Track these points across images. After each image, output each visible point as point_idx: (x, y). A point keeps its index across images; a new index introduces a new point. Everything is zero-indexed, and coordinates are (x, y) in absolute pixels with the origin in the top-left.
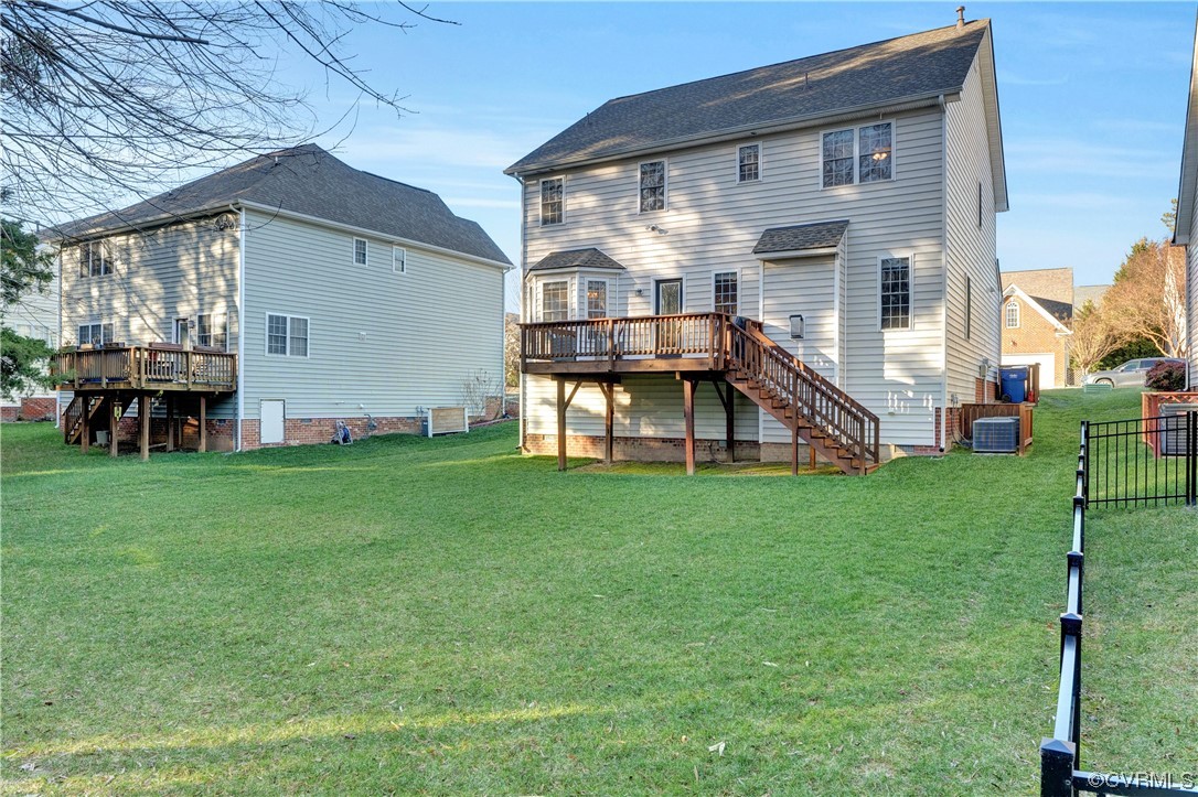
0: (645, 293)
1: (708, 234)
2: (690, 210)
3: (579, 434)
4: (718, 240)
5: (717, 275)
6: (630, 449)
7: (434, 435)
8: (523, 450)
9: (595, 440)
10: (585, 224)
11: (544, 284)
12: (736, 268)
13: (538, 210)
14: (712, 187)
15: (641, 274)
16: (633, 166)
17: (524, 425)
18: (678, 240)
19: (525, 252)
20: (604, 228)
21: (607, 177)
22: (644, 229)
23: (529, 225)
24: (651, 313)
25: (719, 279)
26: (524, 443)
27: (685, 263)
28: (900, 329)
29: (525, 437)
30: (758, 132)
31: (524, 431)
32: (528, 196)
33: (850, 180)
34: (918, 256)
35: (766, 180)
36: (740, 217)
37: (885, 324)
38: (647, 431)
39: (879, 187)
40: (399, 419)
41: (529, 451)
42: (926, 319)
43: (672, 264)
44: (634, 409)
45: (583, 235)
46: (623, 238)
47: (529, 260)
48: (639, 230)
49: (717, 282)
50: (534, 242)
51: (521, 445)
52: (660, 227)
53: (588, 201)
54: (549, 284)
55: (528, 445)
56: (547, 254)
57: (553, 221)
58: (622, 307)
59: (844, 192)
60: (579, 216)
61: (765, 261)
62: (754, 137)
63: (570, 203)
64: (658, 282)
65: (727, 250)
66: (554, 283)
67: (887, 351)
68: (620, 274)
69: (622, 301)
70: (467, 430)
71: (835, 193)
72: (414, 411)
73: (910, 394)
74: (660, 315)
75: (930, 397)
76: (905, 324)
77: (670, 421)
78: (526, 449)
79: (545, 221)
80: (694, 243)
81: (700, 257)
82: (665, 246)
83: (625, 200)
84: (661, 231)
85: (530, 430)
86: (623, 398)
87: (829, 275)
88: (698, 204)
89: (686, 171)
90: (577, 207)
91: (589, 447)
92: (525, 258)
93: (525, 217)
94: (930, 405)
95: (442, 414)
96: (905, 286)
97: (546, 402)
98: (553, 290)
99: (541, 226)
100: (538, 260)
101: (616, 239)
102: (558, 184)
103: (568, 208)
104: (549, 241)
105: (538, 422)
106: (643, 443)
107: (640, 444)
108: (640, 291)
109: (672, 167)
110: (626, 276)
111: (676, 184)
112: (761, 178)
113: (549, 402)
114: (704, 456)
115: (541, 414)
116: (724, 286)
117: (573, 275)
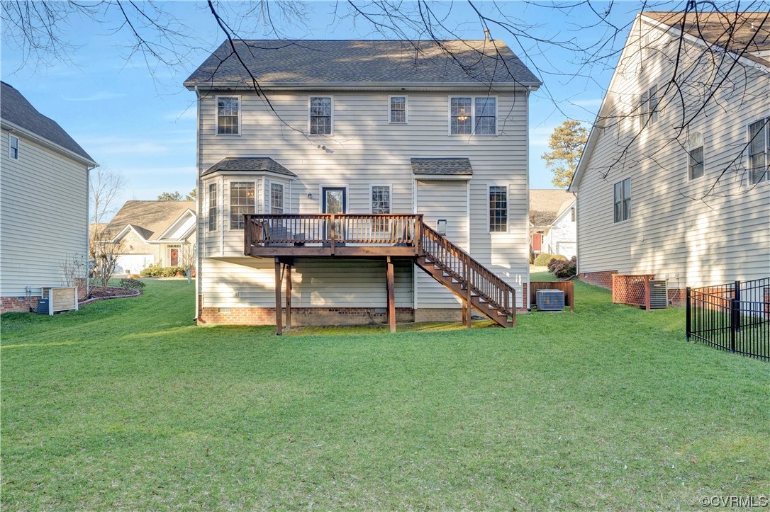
0: (314, 197)
1: (369, 156)
2: (356, 138)
3: (256, 306)
4: (374, 162)
5: (373, 188)
6: (301, 317)
7: (55, 313)
8: (198, 321)
9: (269, 310)
10: (260, 137)
11: (231, 183)
12: (389, 184)
13: (213, 120)
14: (371, 123)
15: (312, 182)
16: (304, 98)
17: (200, 301)
18: (344, 158)
19: (200, 155)
20: (280, 143)
21: (283, 103)
22: (316, 148)
23: (204, 132)
24: (320, 212)
25: (375, 190)
26: (200, 315)
27: (349, 176)
28: (501, 232)
29: (200, 310)
30: (407, 88)
31: (200, 305)
32: (203, 108)
33: (469, 131)
34: (511, 186)
35: (410, 123)
36: (393, 147)
37: (492, 228)
38: (318, 301)
39: (488, 139)
40: (12, 298)
41: (204, 322)
42: (519, 227)
43: (338, 177)
44: (305, 285)
45: (259, 146)
46: (297, 153)
47: (204, 162)
48: (311, 147)
49: (374, 192)
50: (210, 147)
51: (197, 317)
52: (327, 147)
53: (266, 119)
54: (237, 183)
55: (203, 317)
56: (223, 158)
57: (228, 131)
58: (295, 206)
59: (465, 138)
60: (254, 131)
61: (418, 180)
62: (403, 91)
63: (245, 119)
64: (325, 189)
65: (383, 170)
66: (240, 183)
67: (493, 246)
68: (292, 180)
69: (295, 201)
70: (77, 308)
71: (459, 139)
72: (24, 291)
73: (508, 275)
74: (326, 214)
75: (520, 276)
76: (504, 229)
77: (337, 295)
78: (201, 320)
79: (221, 130)
80: (359, 162)
81: (363, 173)
82: (333, 162)
83: (299, 123)
84: (328, 151)
85: (206, 304)
86: (297, 277)
87: (464, 194)
88: (361, 133)
89: (349, 108)
90: (253, 123)
91: (265, 316)
92: (201, 159)
93: (201, 125)
94: (520, 281)
95: (59, 293)
96: (505, 205)
97: (223, 280)
98: (240, 188)
99: (217, 134)
100: (215, 162)
101: (291, 153)
102: (234, 101)
103: (244, 123)
104: (226, 147)
105: (215, 297)
106: (313, 312)
107: (311, 313)
108: (310, 195)
109: (337, 103)
110: (298, 182)
111: (341, 117)
112: (407, 122)
113: (226, 280)
114: (365, 320)
115: (218, 290)
116: (380, 196)
117: (260, 178)
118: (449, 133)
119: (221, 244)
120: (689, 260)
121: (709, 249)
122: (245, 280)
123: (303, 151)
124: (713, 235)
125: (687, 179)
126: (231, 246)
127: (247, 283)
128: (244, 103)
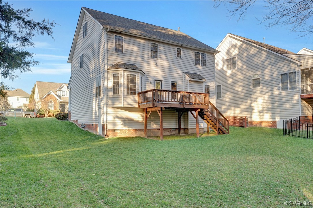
0: (152, 83)
1: (171, 69)
2: (166, 61)
3: (131, 129)
4: (173, 72)
5: (172, 81)
10: (133, 56)
11: (127, 74)
12: (177, 81)
13: (113, 45)
14: (171, 57)
15: (151, 77)
16: (148, 42)
17: (107, 126)
18: (163, 68)
20: (140, 59)
21: (141, 43)
23: (109, 50)
26: (107, 133)
27: (164, 76)
29: (107, 131)
31: (107, 128)
32: (109, 39)
33: (199, 64)
34: (211, 85)
35: (183, 59)
36: (179, 67)
38: (153, 126)
39: (204, 68)
41: (109, 136)
43: (161, 76)
44: (149, 120)
46: (147, 64)
47: (109, 63)
48: (152, 62)
49: (172, 83)
50: (111, 57)
51: (105, 134)
52: (157, 64)
53: (135, 48)
54: (129, 74)
56: (117, 62)
57: (119, 51)
61: (190, 80)
63: (126, 46)
64: (155, 80)
65: (175, 75)
69: (145, 85)
71: (197, 67)
78: (107, 136)
79: (116, 50)
80: (168, 71)
82: (159, 70)
83: (146, 52)
87: (202, 87)
88: (168, 60)
89: (163, 49)
96: (209, 91)
97: (117, 117)
98: (130, 77)
99: (114, 51)
100: (114, 64)
101: (145, 64)
102: (122, 38)
103: (125, 48)
104: (119, 58)
105: (114, 124)
106: (151, 131)
107: (150, 131)
108: (150, 82)
109: (160, 47)
110: (145, 76)
111: (162, 52)
112: (182, 58)
113: (119, 117)
114: (169, 133)
115: (116, 122)
116: (174, 85)
117: (138, 73)
118: (194, 65)
119: (122, 101)
120: (253, 112)
121: (263, 109)
122: (126, 117)
123: (149, 64)
124: (265, 105)
125: (252, 87)
126: (127, 102)
127: (127, 118)
128: (125, 40)
